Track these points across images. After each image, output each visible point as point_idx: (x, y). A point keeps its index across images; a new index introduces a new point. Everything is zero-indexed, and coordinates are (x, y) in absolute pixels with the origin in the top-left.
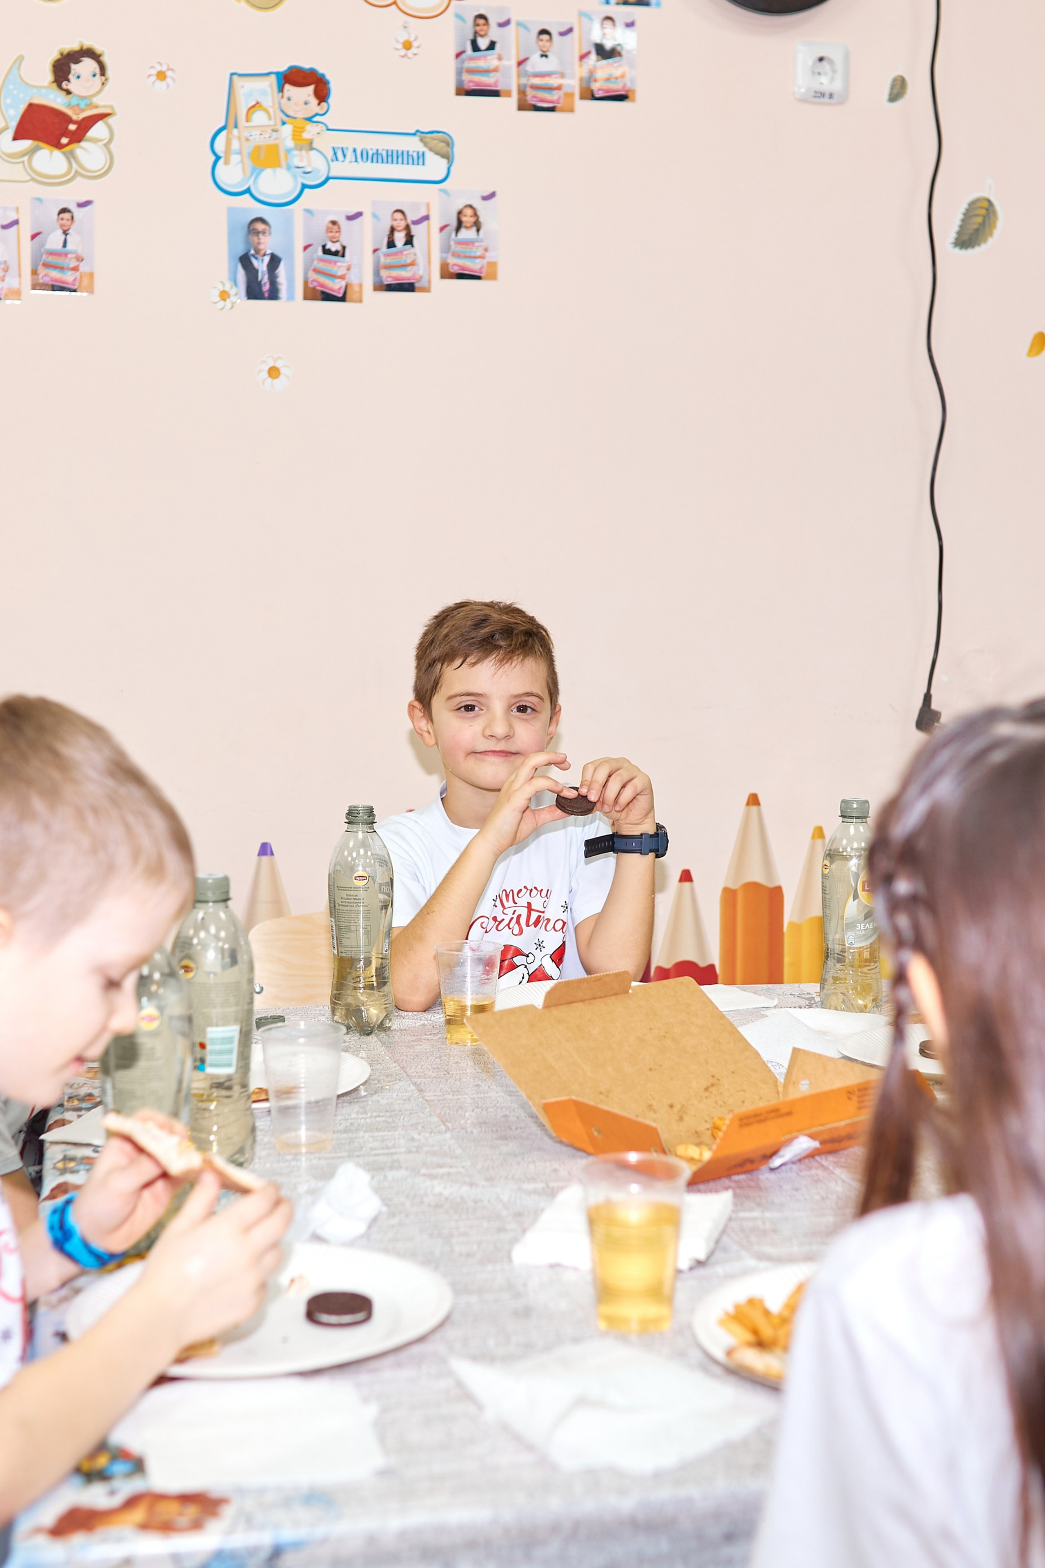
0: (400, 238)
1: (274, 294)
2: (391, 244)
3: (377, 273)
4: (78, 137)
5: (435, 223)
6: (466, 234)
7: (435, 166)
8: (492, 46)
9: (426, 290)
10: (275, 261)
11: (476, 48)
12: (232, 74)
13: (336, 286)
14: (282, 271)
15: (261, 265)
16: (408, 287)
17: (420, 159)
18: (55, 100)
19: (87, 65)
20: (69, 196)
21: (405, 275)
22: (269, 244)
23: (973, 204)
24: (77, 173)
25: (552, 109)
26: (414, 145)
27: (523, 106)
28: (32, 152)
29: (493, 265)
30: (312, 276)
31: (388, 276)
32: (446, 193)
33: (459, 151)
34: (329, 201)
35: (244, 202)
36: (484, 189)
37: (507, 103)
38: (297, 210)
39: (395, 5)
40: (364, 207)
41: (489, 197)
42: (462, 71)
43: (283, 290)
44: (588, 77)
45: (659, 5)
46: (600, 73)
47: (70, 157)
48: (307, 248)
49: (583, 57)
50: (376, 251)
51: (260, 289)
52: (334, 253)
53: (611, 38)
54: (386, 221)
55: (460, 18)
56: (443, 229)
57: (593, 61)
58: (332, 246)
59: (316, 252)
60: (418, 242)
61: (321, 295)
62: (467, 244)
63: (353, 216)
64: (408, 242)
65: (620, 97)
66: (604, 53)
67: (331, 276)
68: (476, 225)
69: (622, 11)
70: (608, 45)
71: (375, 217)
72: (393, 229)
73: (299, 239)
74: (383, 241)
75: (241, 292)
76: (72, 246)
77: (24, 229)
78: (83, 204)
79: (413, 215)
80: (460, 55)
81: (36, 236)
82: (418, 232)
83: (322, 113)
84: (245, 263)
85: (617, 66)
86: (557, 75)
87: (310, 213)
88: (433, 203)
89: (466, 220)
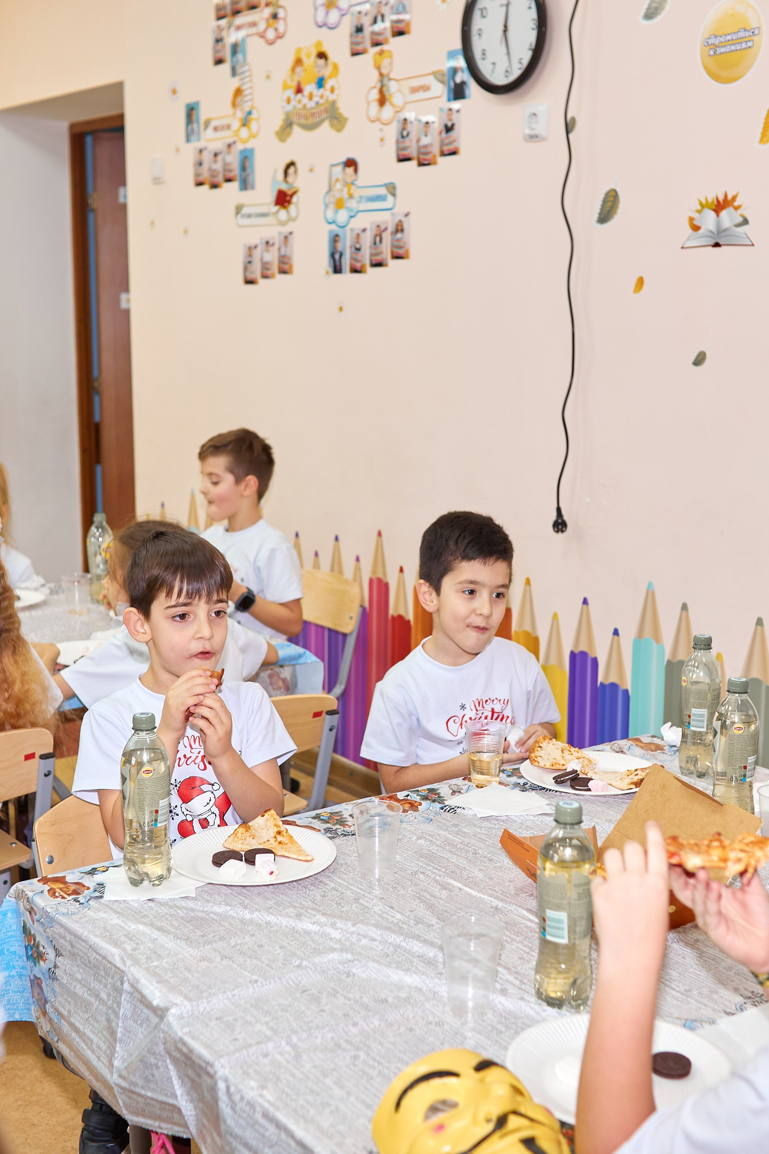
0: (378, 239)
1: (341, 271)
2: (375, 244)
3: (371, 256)
4: (289, 202)
5: (390, 230)
6: (399, 235)
7: (390, 201)
8: (408, 135)
9: (386, 265)
10: (341, 255)
11: (403, 137)
12: (332, 166)
13: (358, 266)
14: (343, 260)
15: (337, 256)
16: (380, 264)
17: (384, 198)
18: (284, 187)
19: (291, 170)
20: (286, 230)
21: (379, 259)
22: (340, 246)
23: (607, 194)
24: (291, 219)
25: (428, 164)
26: (383, 191)
27: (421, 164)
28: (279, 211)
29: (407, 251)
30: (353, 262)
31: (375, 259)
32: (393, 214)
33: (398, 192)
34: (357, 224)
35: (333, 227)
36: (405, 211)
37: (414, 163)
38: (348, 228)
39: (378, 120)
40: (367, 225)
41: (407, 215)
42: (399, 149)
43: (343, 270)
44: (442, 144)
45: (469, 97)
46: (446, 141)
47: (288, 211)
48: (351, 247)
49: (441, 133)
50: (371, 247)
51: (337, 269)
52: (358, 249)
53: (450, 120)
54: (374, 232)
55: (398, 121)
56: (392, 233)
57: (444, 135)
58: (358, 246)
59: (353, 250)
60: (384, 241)
61: (355, 270)
62: (398, 240)
63: (364, 230)
64: (381, 241)
65: (454, 153)
66: (449, 129)
67: (357, 261)
68: (402, 230)
69: (456, 105)
70: (449, 124)
71: (371, 229)
72: (376, 236)
73: (348, 243)
74: (373, 242)
75: (331, 270)
76: (288, 253)
77: (276, 246)
78: (291, 233)
79: (383, 228)
80: (398, 142)
81: (279, 249)
82: (384, 235)
83: (355, 180)
84: (332, 255)
85: (453, 134)
86: (431, 145)
87: (352, 230)
88: (388, 220)
89: (399, 229)
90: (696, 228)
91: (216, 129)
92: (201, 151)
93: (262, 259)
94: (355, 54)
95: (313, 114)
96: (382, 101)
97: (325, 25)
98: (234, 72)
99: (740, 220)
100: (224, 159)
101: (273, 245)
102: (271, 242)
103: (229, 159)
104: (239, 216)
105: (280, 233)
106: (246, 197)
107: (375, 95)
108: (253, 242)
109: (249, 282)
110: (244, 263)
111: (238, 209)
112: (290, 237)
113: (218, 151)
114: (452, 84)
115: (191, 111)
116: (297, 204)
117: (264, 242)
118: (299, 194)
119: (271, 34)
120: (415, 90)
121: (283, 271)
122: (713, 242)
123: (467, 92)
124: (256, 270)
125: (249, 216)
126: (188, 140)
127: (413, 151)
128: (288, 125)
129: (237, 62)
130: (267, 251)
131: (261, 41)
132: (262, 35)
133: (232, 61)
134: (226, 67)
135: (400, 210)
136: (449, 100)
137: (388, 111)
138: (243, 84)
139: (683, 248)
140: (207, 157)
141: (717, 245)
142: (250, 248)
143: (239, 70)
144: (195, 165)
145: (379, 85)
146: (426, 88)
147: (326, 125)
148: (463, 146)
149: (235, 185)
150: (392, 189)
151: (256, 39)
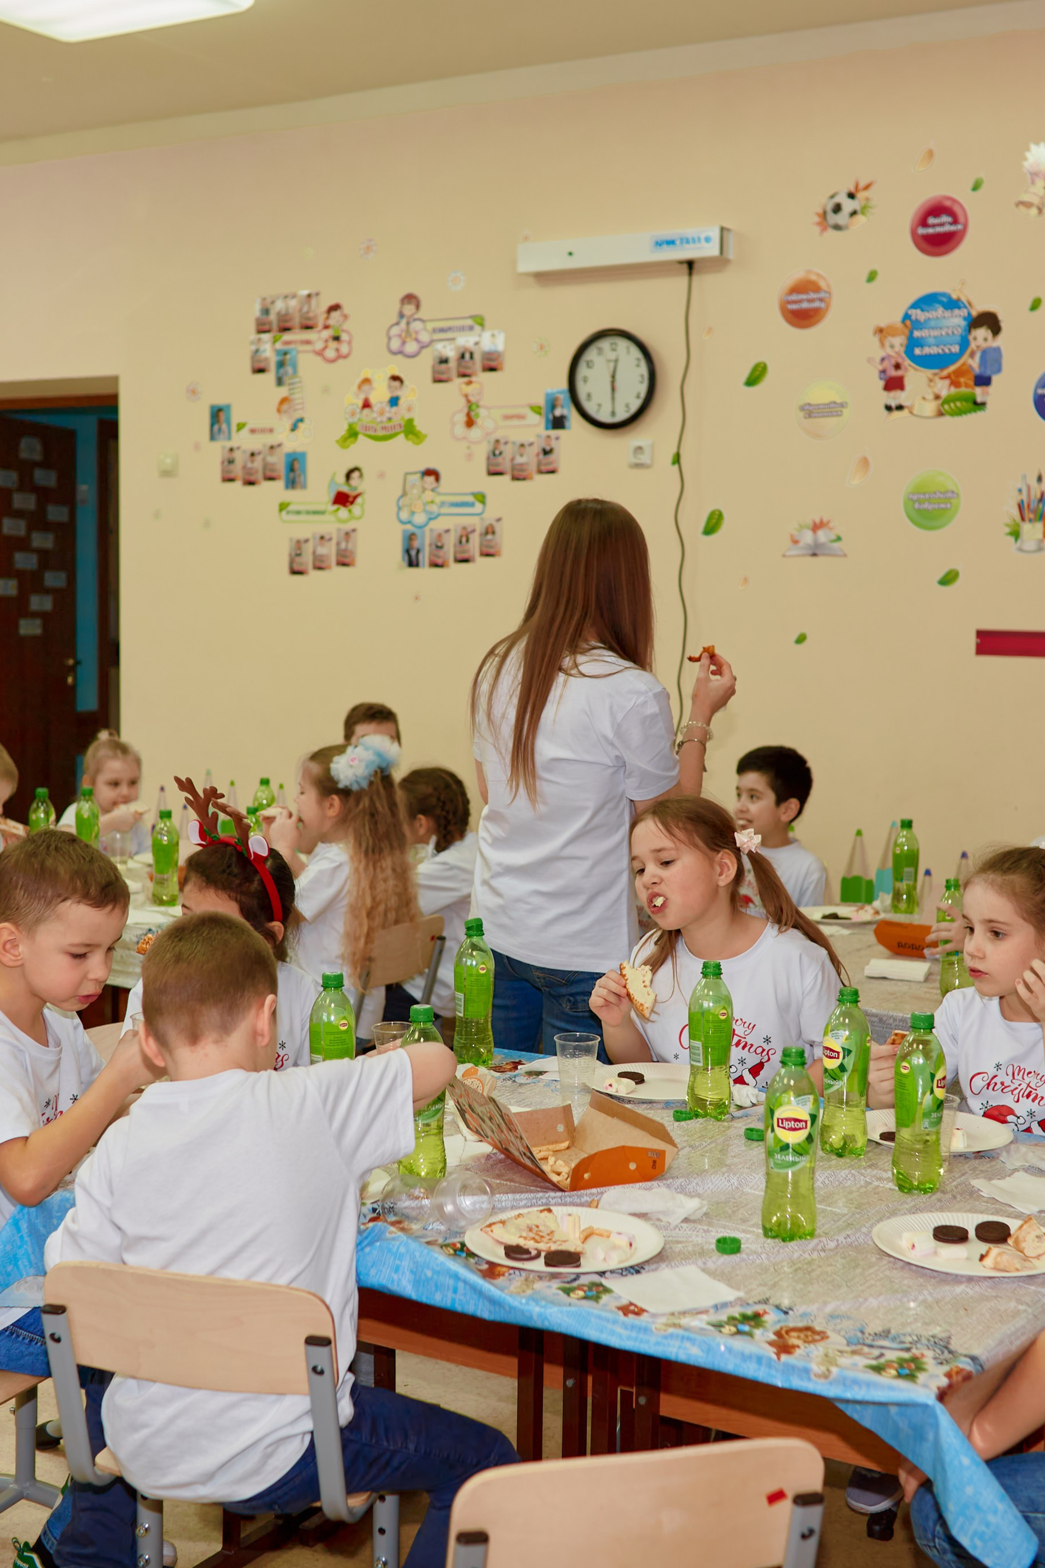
0: (464, 540)
1: (417, 565)
2: (461, 542)
3: (455, 553)
4: (352, 503)
6: (489, 537)
7: (478, 507)
8: (501, 453)
9: (473, 562)
10: (418, 551)
11: (494, 455)
12: (407, 474)
13: (439, 561)
14: (421, 556)
15: (413, 553)
16: (466, 561)
17: (472, 505)
18: (345, 489)
19: (356, 475)
20: (349, 526)
21: (465, 556)
22: (416, 544)
23: (712, 514)
24: (352, 518)
25: (524, 479)
26: (470, 499)
27: (515, 478)
28: (338, 510)
29: (499, 550)
30: (433, 558)
31: (459, 556)
32: (482, 519)
33: (488, 500)
34: (439, 525)
35: (409, 527)
36: (497, 516)
37: (506, 478)
38: (427, 529)
39: (464, 438)
40: (451, 527)
41: (499, 520)
42: (488, 465)
43: (421, 563)
44: (539, 464)
45: (569, 428)
46: (544, 462)
47: (350, 511)
48: (430, 545)
49: (538, 455)
50: (455, 546)
51: (413, 563)
52: (441, 547)
53: (549, 445)
54: (459, 532)
55: (489, 442)
56: (481, 535)
57: (541, 456)
58: (439, 544)
59: (434, 547)
60: (471, 541)
61: (434, 565)
62: (490, 541)
63: (447, 531)
64: (467, 541)
65: (552, 472)
66: (546, 452)
67: (438, 557)
68: (493, 533)
69: (554, 433)
70: (548, 448)
71: (456, 531)
72: (461, 537)
73: (427, 541)
74: (457, 541)
75: (405, 564)
76: (350, 546)
77: (334, 542)
78: (354, 530)
79: (469, 529)
80: (488, 458)
81: (338, 544)
82: (471, 536)
83: (437, 487)
84: (407, 552)
85: (551, 457)
86: (527, 464)
87: (431, 530)
88: (477, 524)
89: (489, 531)
90: (795, 542)
91: (253, 431)
92: (231, 450)
93: (314, 553)
94: (437, 380)
95: (384, 428)
96: (470, 423)
97: (400, 352)
98: (280, 382)
99: (834, 537)
100: (264, 459)
101: (330, 539)
102: (327, 537)
103: (271, 459)
104: (284, 513)
105: (339, 530)
106: (294, 496)
107: (462, 418)
108: (302, 536)
109: (294, 572)
110: (290, 555)
111: (283, 507)
112: (352, 535)
113: (256, 451)
114: (551, 417)
115: (217, 414)
116: (362, 506)
117: (318, 537)
118: (365, 496)
119: (330, 353)
120: (507, 417)
121: (342, 564)
122: (810, 552)
123: (567, 424)
124: (307, 559)
125: (298, 513)
126: (212, 437)
127: (506, 466)
128: (353, 434)
129: (286, 373)
130: (322, 545)
131: (319, 359)
132: (320, 353)
133: (277, 372)
134: (270, 377)
135: (490, 516)
136: (547, 428)
137: (475, 433)
138: (293, 394)
139: (784, 556)
140: (238, 456)
141: (814, 555)
142: (298, 542)
143: (286, 380)
144: (223, 463)
145: (466, 410)
146: (521, 417)
147: (402, 436)
148: (563, 467)
149: (280, 484)
150: (481, 498)
151: (312, 356)
